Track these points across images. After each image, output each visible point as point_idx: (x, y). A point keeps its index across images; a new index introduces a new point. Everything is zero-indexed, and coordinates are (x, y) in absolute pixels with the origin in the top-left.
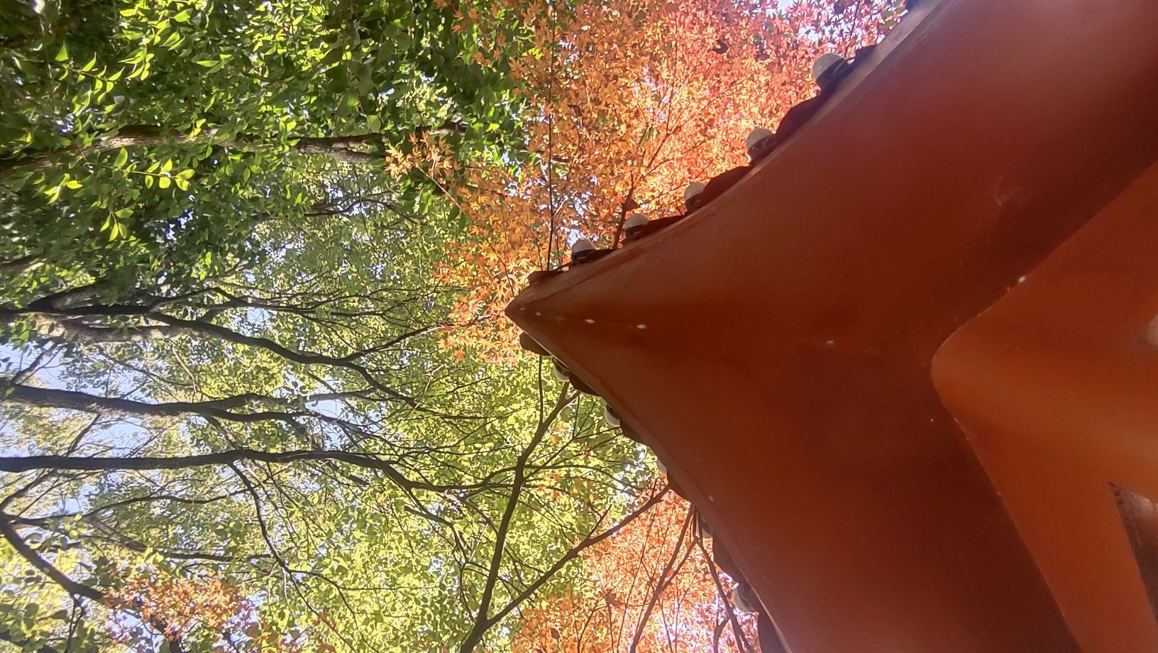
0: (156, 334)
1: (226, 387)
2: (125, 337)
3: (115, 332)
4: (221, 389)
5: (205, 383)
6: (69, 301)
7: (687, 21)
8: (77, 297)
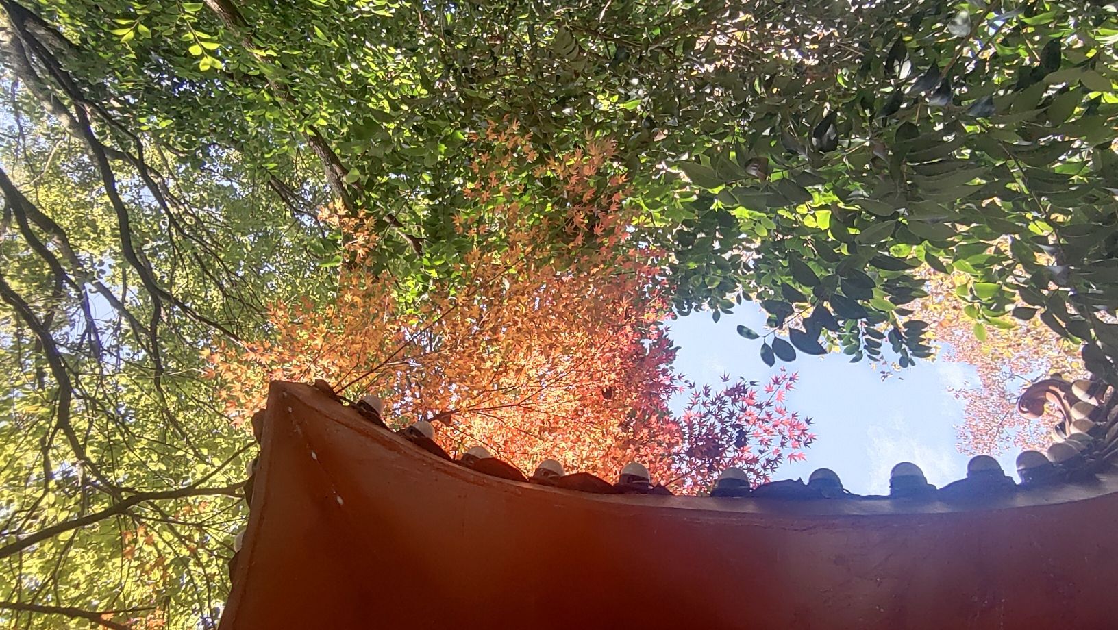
0: (64, 121)
1: (59, 208)
2: (41, 95)
3: (41, 85)
4: (53, 204)
5: (50, 187)
6: (42, 32)
7: (607, 354)
8: (50, 37)
